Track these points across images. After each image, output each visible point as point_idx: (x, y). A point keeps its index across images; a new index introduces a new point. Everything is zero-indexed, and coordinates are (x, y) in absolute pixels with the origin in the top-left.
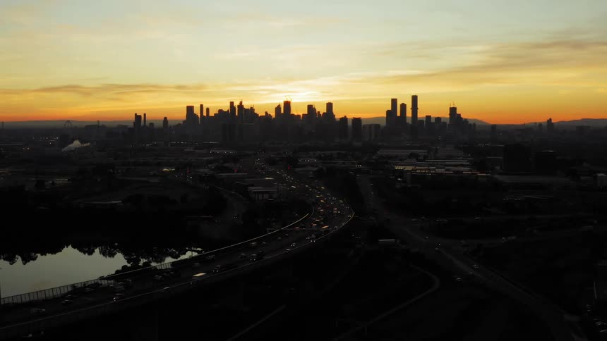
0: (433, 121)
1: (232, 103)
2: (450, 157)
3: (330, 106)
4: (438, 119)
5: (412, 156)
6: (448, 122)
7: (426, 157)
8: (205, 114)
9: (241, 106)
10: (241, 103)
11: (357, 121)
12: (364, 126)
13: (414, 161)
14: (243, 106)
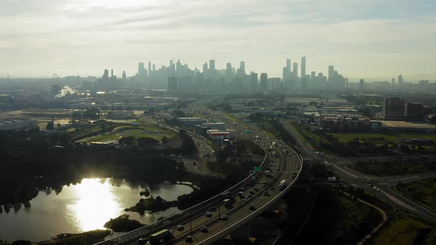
0: (317, 75)
1: (172, 61)
3: (243, 64)
4: (320, 74)
6: (328, 77)
7: (322, 104)
8: (152, 69)
10: (179, 61)
11: (264, 76)
12: (269, 79)
13: (314, 107)
14: (180, 64)
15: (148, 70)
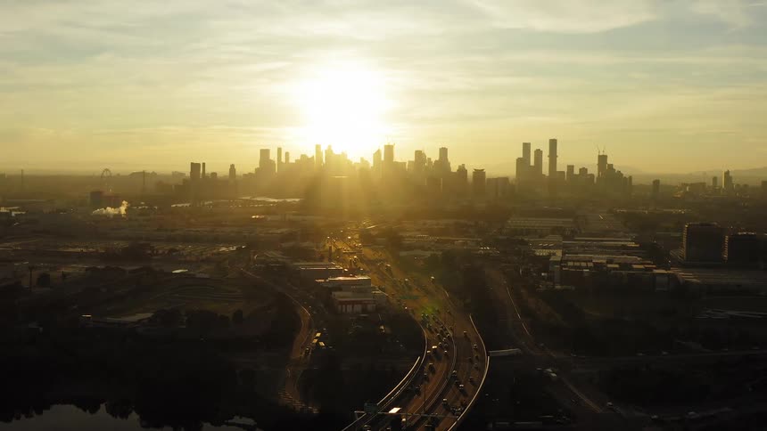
0: (576, 172)
1: (318, 147)
3: (444, 151)
4: (583, 171)
6: (596, 175)
7: (575, 232)
8: (283, 160)
9: (329, 152)
10: (329, 147)
11: (479, 174)
12: (489, 180)
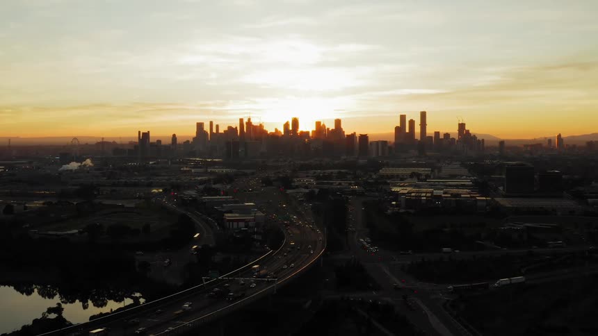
0: (442, 136)
1: (241, 120)
2: (453, 177)
3: (338, 122)
4: (447, 135)
5: (412, 175)
6: (457, 138)
7: (428, 176)
8: (214, 131)
9: (249, 123)
10: (249, 120)
11: (364, 138)
12: (371, 143)
13: (415, 181)
14: (251, 123)
15: (209, 133)
